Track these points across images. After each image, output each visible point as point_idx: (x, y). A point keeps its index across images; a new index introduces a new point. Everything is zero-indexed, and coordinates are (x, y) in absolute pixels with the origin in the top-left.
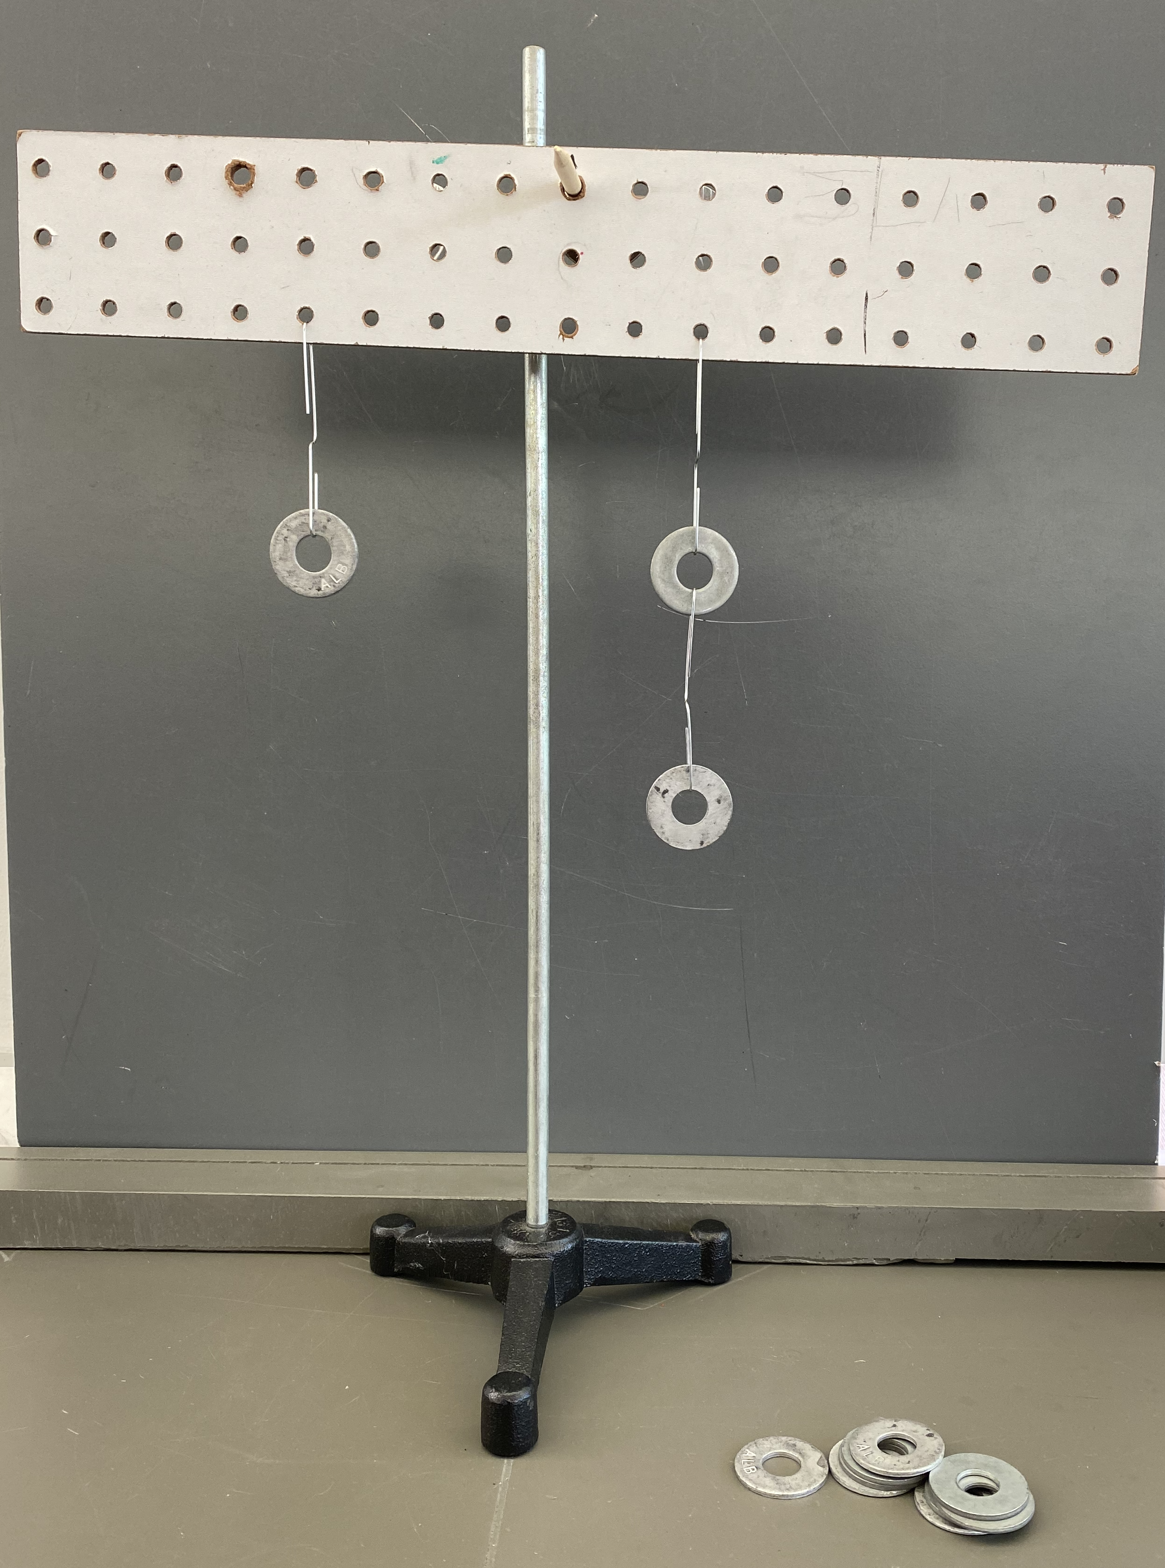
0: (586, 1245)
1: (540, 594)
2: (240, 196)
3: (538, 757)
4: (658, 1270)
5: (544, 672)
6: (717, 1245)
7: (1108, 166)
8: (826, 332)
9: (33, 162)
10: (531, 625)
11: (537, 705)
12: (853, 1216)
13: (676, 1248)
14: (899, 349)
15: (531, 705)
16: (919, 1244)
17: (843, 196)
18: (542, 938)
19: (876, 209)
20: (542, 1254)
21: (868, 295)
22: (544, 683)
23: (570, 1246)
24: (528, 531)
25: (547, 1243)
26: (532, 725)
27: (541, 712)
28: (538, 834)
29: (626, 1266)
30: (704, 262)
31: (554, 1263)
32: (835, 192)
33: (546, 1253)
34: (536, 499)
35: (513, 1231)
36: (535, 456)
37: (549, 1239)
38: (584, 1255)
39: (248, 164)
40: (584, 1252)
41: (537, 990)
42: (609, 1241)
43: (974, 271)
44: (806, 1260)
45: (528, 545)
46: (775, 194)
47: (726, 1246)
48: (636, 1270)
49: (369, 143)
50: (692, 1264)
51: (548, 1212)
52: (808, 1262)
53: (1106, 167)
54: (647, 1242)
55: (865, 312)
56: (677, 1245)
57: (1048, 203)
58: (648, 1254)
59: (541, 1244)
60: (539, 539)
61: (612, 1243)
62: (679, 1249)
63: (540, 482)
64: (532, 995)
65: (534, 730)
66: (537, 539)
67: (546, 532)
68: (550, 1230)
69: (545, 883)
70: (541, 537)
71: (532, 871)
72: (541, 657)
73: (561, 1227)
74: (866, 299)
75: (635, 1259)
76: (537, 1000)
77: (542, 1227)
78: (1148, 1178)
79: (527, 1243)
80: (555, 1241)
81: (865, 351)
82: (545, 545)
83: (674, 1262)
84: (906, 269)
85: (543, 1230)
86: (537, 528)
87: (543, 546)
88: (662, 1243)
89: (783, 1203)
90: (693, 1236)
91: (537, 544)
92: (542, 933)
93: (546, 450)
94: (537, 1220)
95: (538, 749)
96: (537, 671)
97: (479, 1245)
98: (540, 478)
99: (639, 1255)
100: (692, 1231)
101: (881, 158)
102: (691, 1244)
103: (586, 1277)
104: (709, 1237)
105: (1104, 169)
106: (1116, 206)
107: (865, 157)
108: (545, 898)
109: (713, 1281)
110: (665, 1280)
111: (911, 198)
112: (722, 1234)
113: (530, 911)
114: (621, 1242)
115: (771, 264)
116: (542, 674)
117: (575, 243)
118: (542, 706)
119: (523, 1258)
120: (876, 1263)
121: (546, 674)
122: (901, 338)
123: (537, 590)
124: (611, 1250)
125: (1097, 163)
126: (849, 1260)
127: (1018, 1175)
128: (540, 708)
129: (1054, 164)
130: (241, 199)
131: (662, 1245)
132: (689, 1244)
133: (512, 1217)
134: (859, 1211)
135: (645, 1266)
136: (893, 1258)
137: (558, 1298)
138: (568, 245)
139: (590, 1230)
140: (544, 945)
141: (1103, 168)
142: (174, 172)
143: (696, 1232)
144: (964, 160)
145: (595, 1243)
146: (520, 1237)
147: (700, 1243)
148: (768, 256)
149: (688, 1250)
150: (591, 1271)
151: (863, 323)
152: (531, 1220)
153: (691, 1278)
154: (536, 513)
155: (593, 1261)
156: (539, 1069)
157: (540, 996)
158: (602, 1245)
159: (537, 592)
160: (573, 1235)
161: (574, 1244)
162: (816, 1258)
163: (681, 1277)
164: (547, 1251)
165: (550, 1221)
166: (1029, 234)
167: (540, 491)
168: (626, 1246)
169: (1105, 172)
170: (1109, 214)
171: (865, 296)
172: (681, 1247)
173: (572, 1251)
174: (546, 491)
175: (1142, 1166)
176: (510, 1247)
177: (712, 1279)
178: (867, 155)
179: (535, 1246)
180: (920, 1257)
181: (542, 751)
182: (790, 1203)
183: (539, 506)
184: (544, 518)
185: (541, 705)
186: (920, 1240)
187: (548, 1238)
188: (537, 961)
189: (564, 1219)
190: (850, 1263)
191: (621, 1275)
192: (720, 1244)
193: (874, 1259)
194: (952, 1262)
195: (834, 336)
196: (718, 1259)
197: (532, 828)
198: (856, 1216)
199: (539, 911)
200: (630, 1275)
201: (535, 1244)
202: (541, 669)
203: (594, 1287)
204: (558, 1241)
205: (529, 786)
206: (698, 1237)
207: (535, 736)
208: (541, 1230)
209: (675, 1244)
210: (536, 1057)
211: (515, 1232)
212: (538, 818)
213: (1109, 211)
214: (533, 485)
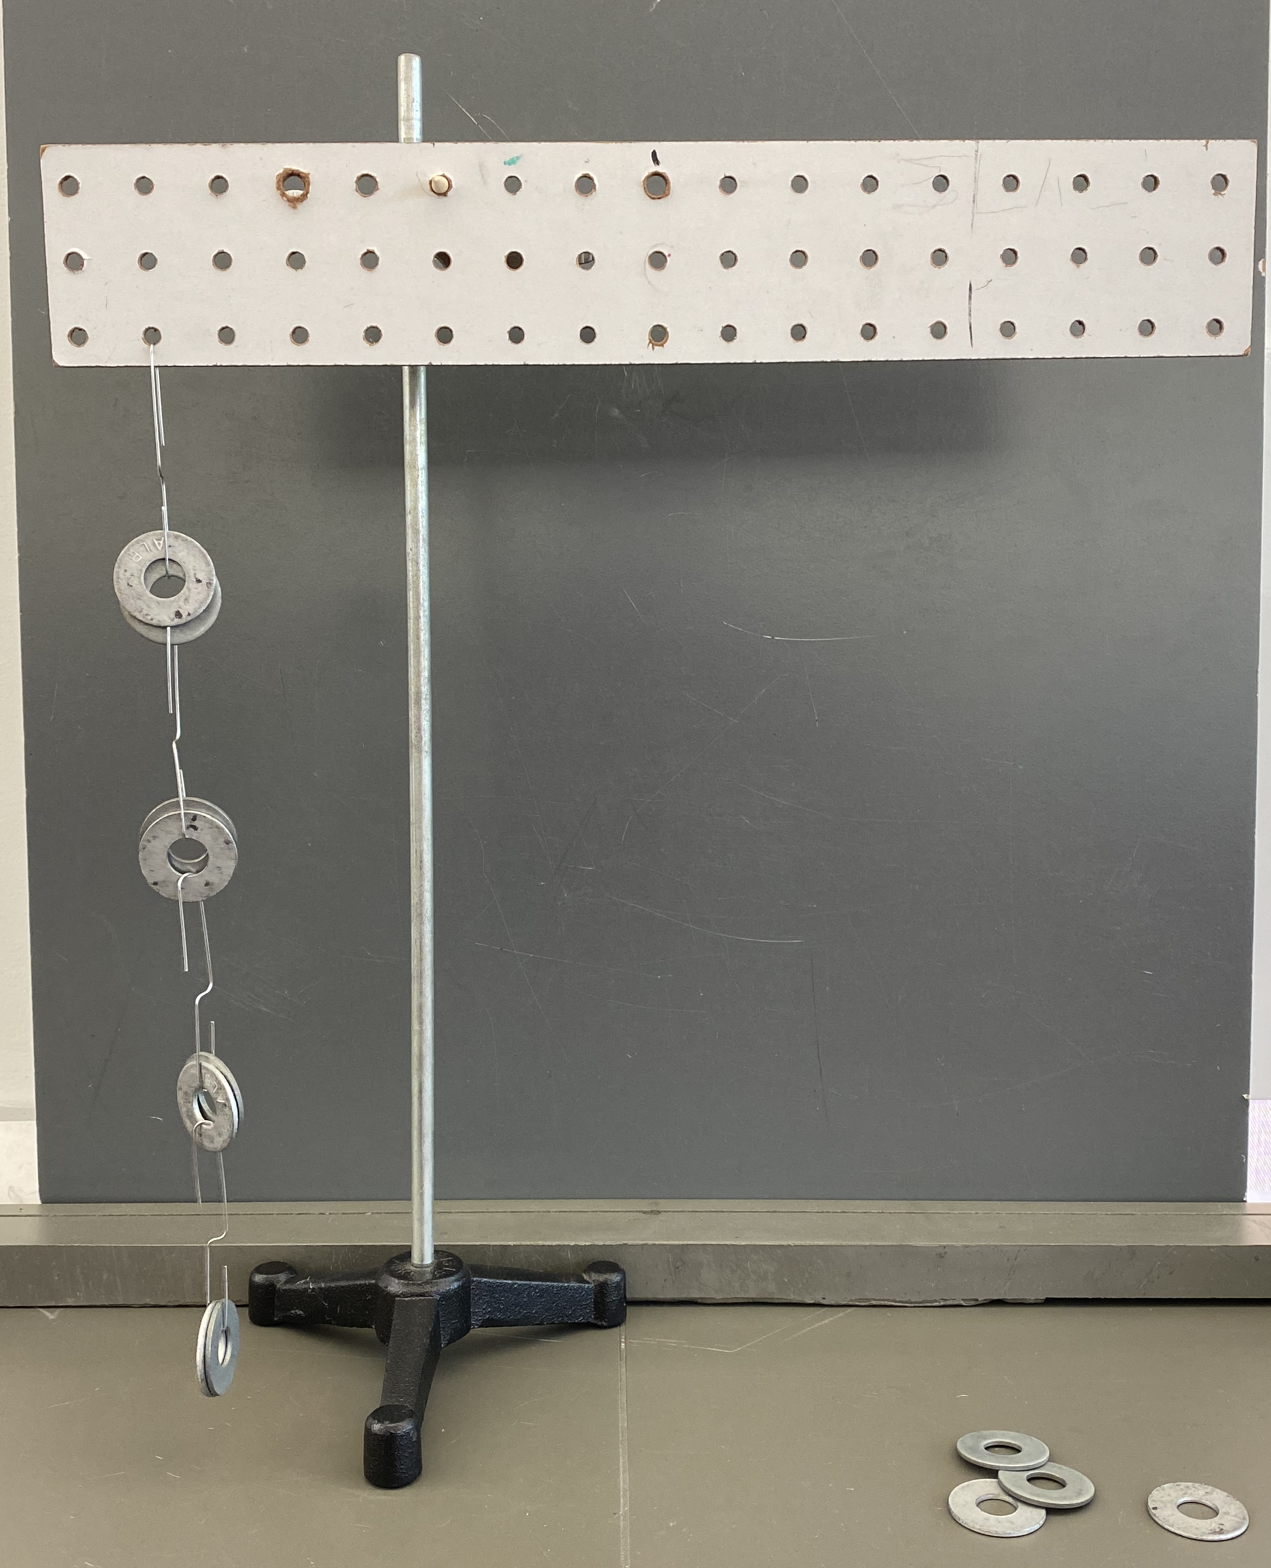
0: (473, 1284)
1: (422, 614)
2: (295, 208)
3: (421, 782)
4: (549, 1311)
5: (427, 695)
6: (610, 1286)
7: (1211, 142)
8: (929, 326)
9: (60, 179)
10: (411, 647)
11: (419, 729)
12: (941, 1255)
13: (567, 1289)
14: (1007, 340)
15: (413, 729)
16: (1008, 1284)
17: (941, 183)
18: (426, 969)
19: (976, 196)
20: (427, 1292)
21: (972, 285)
22: (426, 706)
23: (456, 1285)
24: (408, 550)
25: (433, 1281)
26: (414, 749)
27: (423, 736)
28: (421, 862)
29: (516, 1307)
30: (799, 258)
31: (440, 1302)
32: (933, 179)
33: (431, 1291)
34: (416, 518)
35: (397, 1271)
36: (414, 474)
37: (435, 1277)
38: (472, 1296)
39: (302, 173)
40: (471, 1292)
41: (421, 1023)
42: (498, 1281)
43: (1080, 255)
44: (892, 1302)
45: (408, 565)
46: (871, 184)
47: (621, 1286)
48: (525, 1312)
49: (434, 144)
50: (584, 1306)
51: (433, 1252)
52: (894, 1304)
53: (1207, 143)
54: (537, 1283)
55: (970, 304)
56: (568, 1286)
57: (1152, 183)
58: (538, 1294)
59: (427, 1283)
60: (420, 558)
61: (501, 1283)
62: (571, 1290)
63: (420, 499)
64: (415, 1027)
65: (416, 755)
66: (418, 558)
67: (427, 551)
68: (435, 1269)
69: (428, 912)
70: (421, 556)
71: (414, 900)
72: (422, 680)
73: (447, 1266)
74: (970, 289)
75: (525, 1300)
76: (421, 1033)
77: (428, 1266)
78: (1238, 1214)
79: (411, 1282)
80: (441, 1280)
81: (972, 344)
82: (425, 564)
83: (565, 1304)
84: (1010, 256)
85: (429, 1269)
86: (417, 547)
87: (424, 566)
88: (553, 1284)
89: (867, 1243)
90: (585, 1277)
91: (417, 563)
92: (425, 964)
93: (426, 467)
94: (422, 1260)
95: (420, 774)
96: (418, 693)
97: (363, 1287)
98: (420, 495)
99: (529, 1295)
100: (585, 1273)
101: (978, 142)
102: (583, 1285)
103: (473, 1317)
104: (602, 1278)
105: (1206, 146)
106: (1220, 182)
107: (962, 142)
108: (428, 928)
109: (606, 1323)
110: (556, 1322)
111: (1012, 182)
112: (616, 1274)
113: (413, 941)
114: (510, 1282)
115: (870, 258)
116: (424, 697)
117: (661, 244)
118: (424, 730)
119: (407, 1297)
120: (964, 1304)
121: (428, 697)
122: (1008, 329)
123: (418, 611)
124: (499, 1290)
125: (1198, 139)
126: (936, 1301)
127: (1104, 1213)
128: (423, 732)
129: (1155, 141)
130: (295, 211)
131: (553, 1286)
132: (581, 1284)
133: (397, 1258)
134: (946, 1250)
135: (535, 1308)
136: (981, 1299)
137: (444, 1338)
138: (655, 246)
139: (479, 1270)
140: (429, 976)
141: (1205, 143)
142: (219, 185)
143: (589, 1273)
144: (1063, 141)
145: (482, 1282)
146: (405, 1276)
147: (593, 1283)
148: (866, 249)
149: (580, 1291)
150: (479, 1311)
151: (967, 315)
152: (416, 1259)
153: (583, 1321)
154: (416, 532)
155: (480, 1301)
156: (423, 1102)
157: (424, 1028)
158: (490, 1285)
159: (418, 612)
160: (459, 1273)
161: (461, 1283)
162: (901, 1299)
163: (573, 1319)
164: (433, 1290)
165: (436, 1261)
166: (1134, 215)
167: (420, 509)
168: (515, 1286)
169: (1207, 149)
170: (1213, 191)
171: (969, 286)
172: (572, 1288)
173: (458, 1289)
174: (427, 509)
175: (1231, 1203)
176: (395, 1286)
177: (605, 1322)
178: (964, 139)
179: (420, 1285)
180: (1008, 1297)
181: (424, 777)
182: (874, 1243)
183: (419, 524)
184: (425, 537)
185: (423, 728)
186: (1009, 1279)
187: (433, 1276)
188: (421, 993)
189: (450, 1258)
190: (937, 1304)
191: (509, 1317)
192: (613, 1285)
193: (962, 1300)
194: (1043, 1301)
195: (939, 330)
196: (611, 1300)
197: (415, 855)
198: (942, 1255)
199: (423, 941)
200: (519, 1317)
201: (420, 1282)
202: (423, 691)
203: (482, 1328)
204: (444, 1279)
205: (411, 813)
206: (590, 1278)
207: (417, 761)
208: (427, 1269)
209: (566, 1285)
210: (420, 1092)
211: (400, 1272)
212: (421, 846)
213: (1214, 188)
214: (413, 503)
